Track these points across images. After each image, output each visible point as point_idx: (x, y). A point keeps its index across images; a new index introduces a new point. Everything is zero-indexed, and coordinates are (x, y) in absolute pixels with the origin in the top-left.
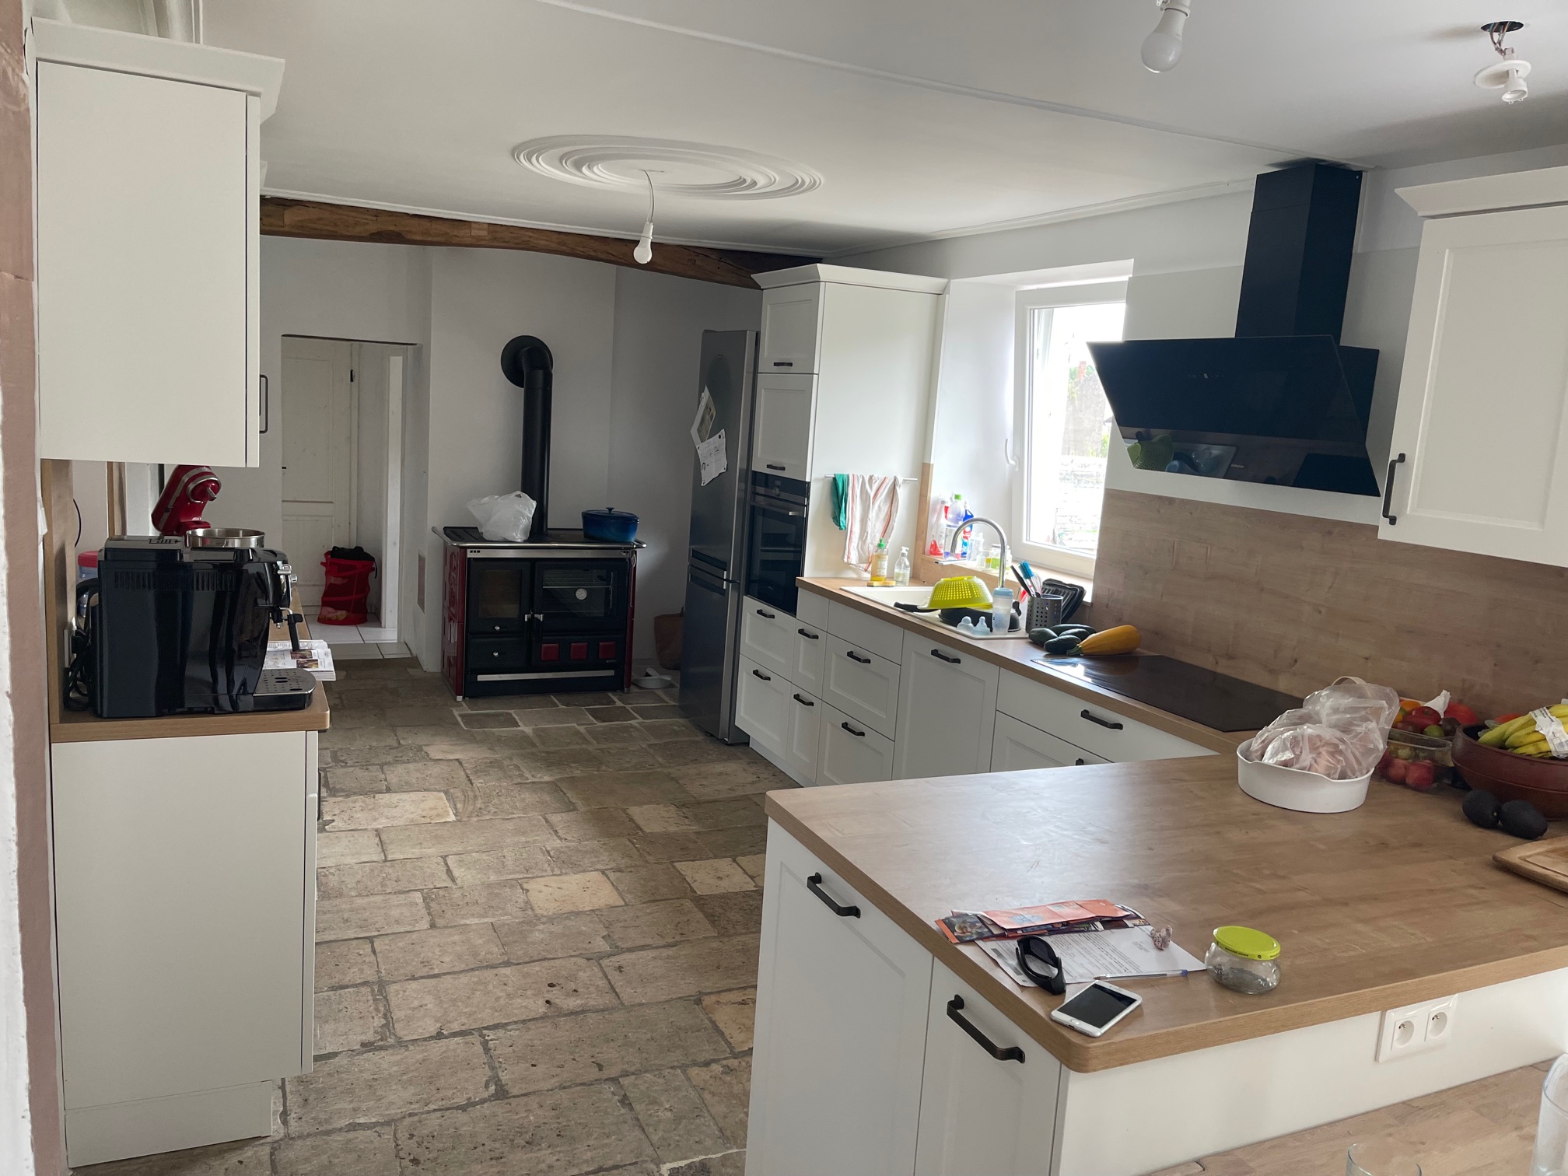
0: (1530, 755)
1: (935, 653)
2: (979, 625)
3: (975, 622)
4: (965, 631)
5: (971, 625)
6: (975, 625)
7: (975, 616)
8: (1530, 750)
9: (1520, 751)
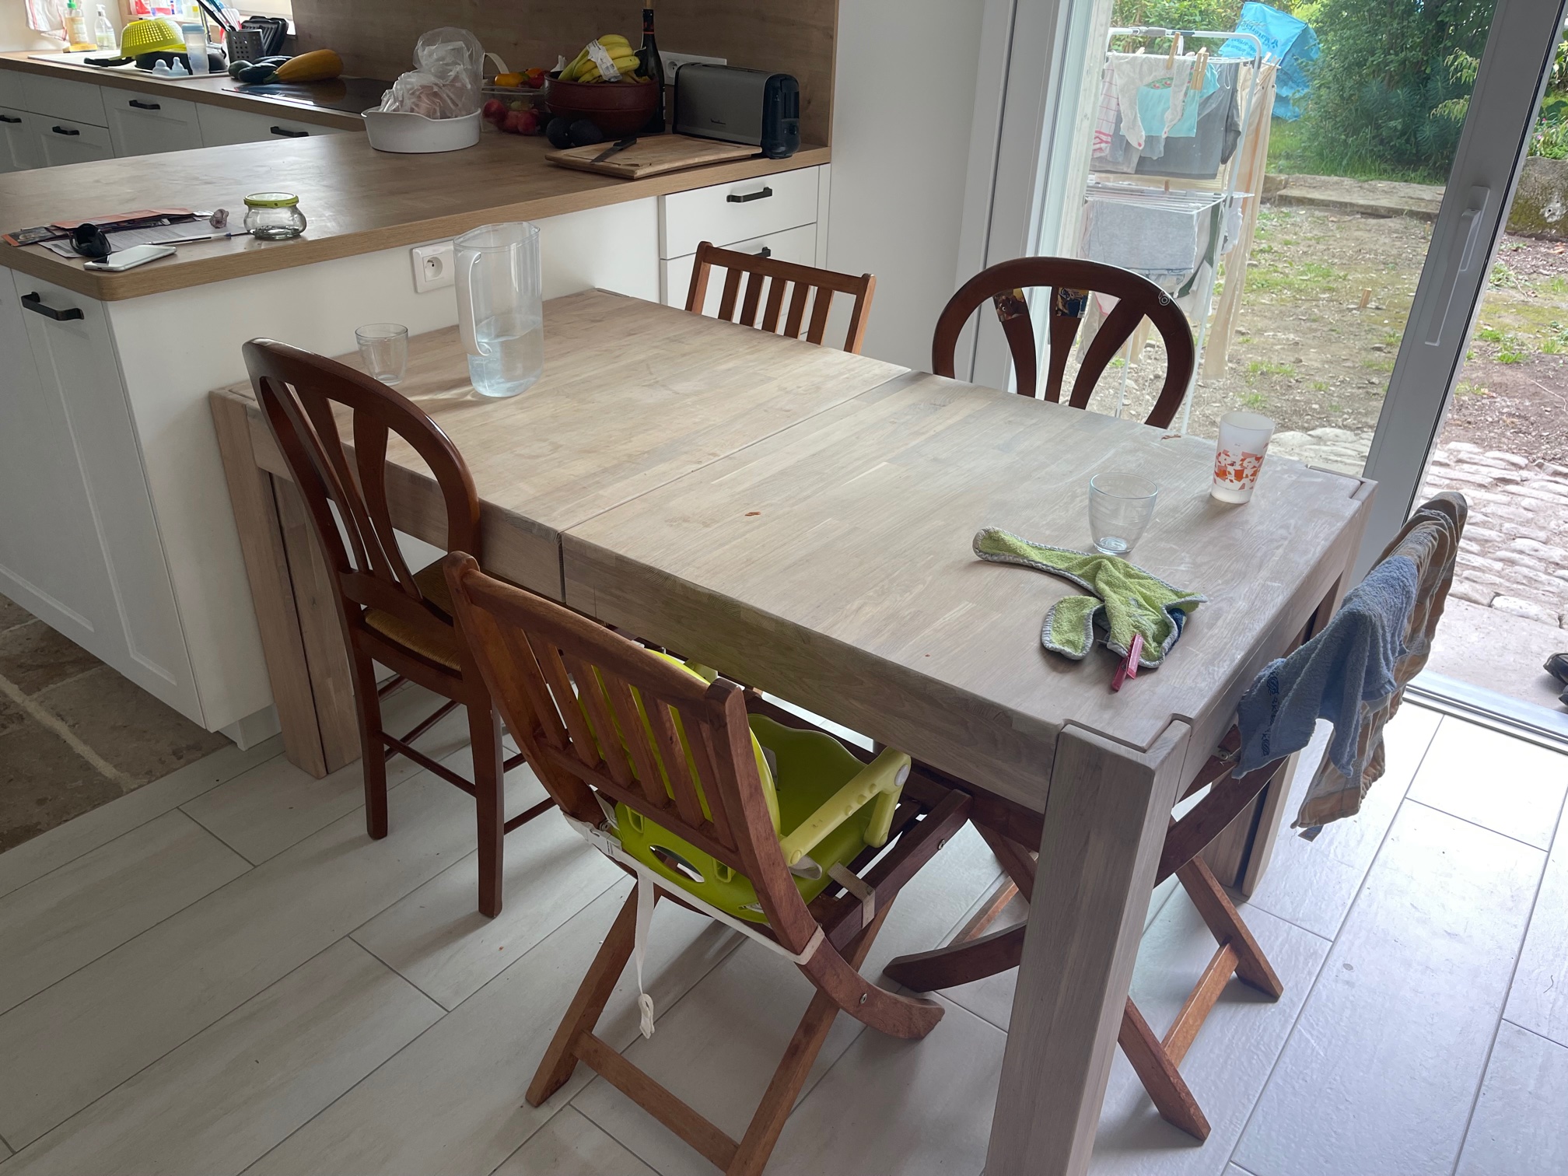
0: (588, 82)
1: (133, 103)
2: (174, 67)
3: (170, 65)
4: (160, 73)
5: (168, 69)
6: (171, 68)
7: (169, 58)
8: (586, 78)
9: (580, 81)
